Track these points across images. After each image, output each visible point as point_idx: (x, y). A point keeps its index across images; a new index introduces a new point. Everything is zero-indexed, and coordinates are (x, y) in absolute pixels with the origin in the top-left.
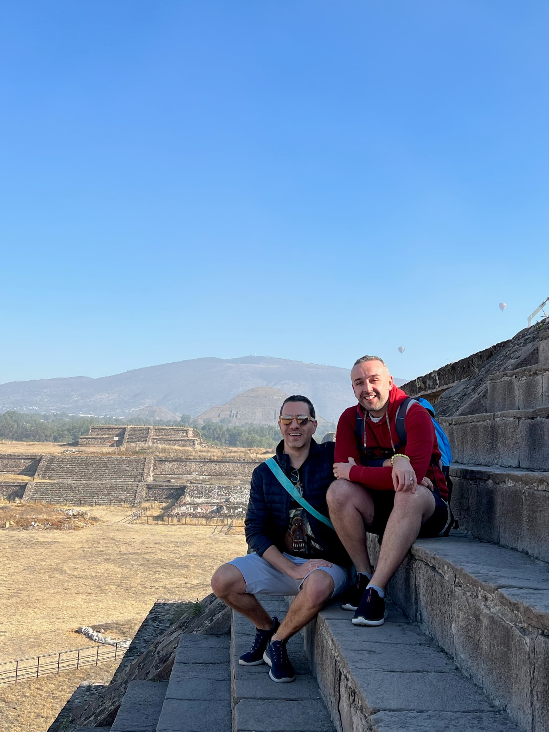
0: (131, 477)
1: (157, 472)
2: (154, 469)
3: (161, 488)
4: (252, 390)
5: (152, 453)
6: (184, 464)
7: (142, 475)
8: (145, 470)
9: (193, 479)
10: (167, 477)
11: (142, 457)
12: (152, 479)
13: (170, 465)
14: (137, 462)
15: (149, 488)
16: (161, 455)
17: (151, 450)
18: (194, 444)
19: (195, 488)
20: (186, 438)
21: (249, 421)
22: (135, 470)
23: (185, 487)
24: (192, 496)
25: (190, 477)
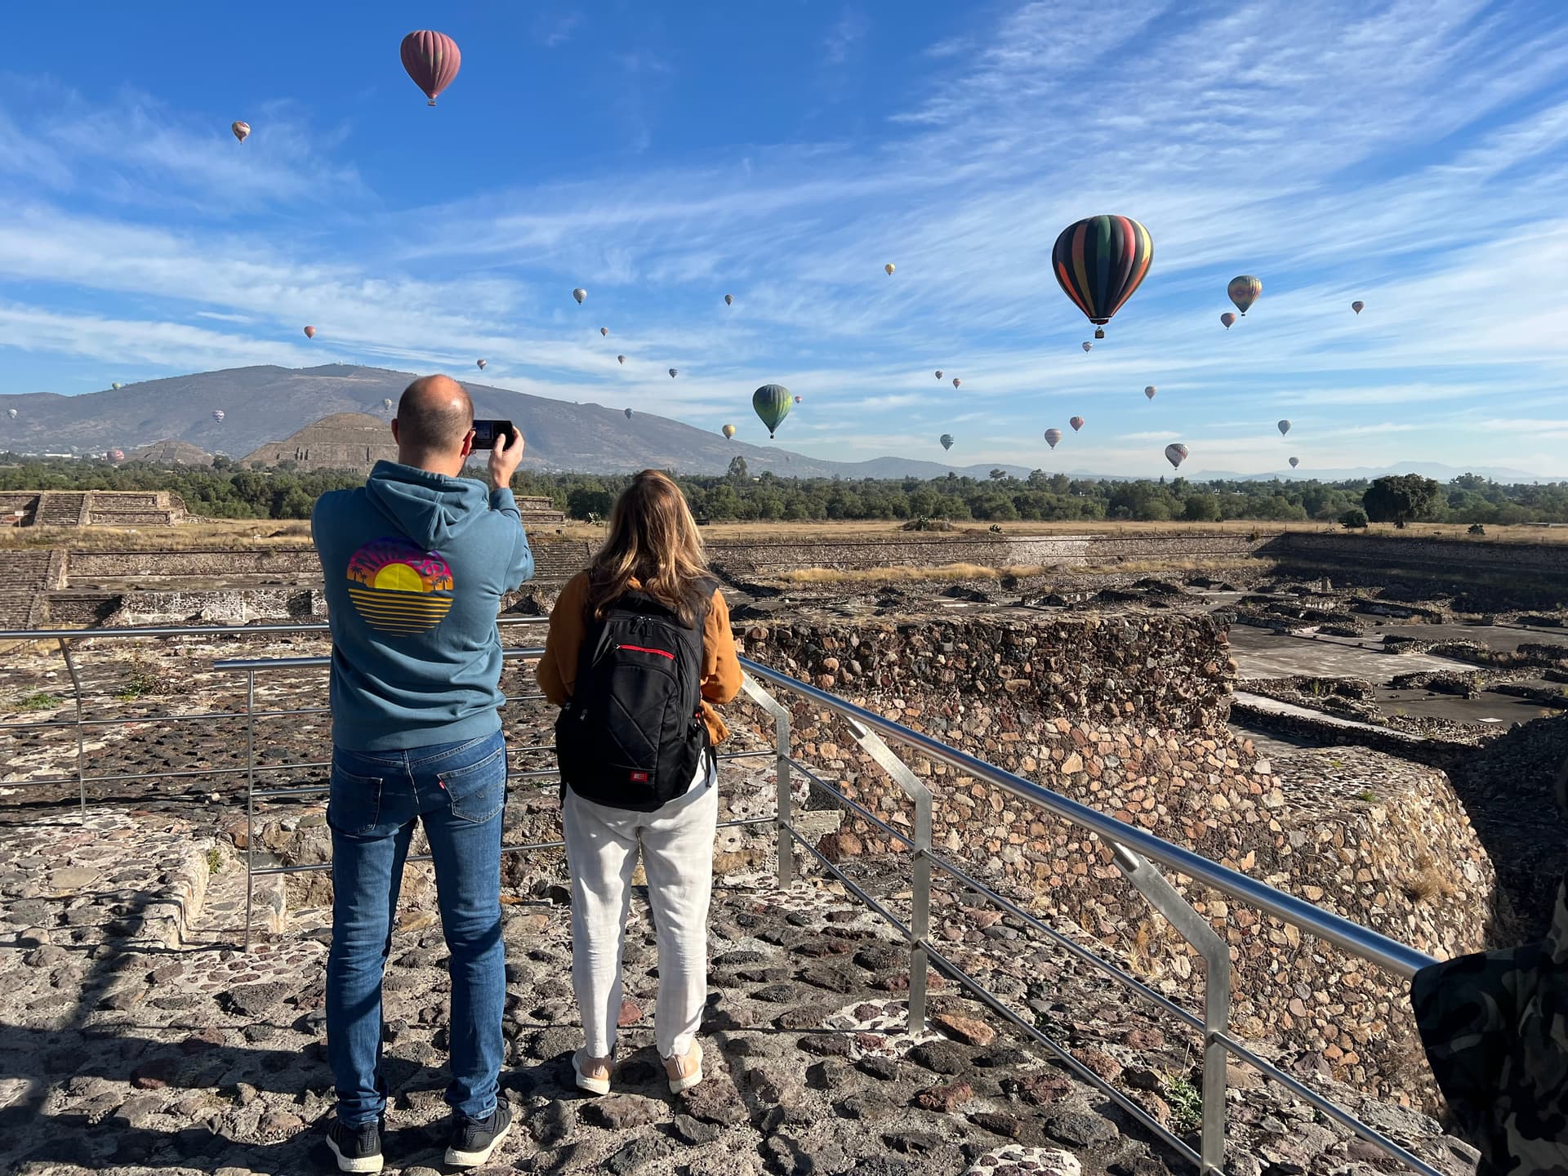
0: (23, 583)
1: (75, 572)
2: (69, 568)
3: (77, 599)
4: (331, 419)
5: (65, 541)
6: (124, 558)
7: (44, 579)
8: (51, 571)
9: (143, 582)
10: (93, 581)
11: (44, 550)
12: (66, 584)
13: (99, 561)
14: (35, 557)
15: (55, 600)
16: (80, 544)
17: (63, 537)
18: (168, 519)
19: (140, 598)
20: (153, 509)
21: (327, 466)
22: (31, 572)
23: (121, 597)
24: (135, 610)
25: (135, 579)
